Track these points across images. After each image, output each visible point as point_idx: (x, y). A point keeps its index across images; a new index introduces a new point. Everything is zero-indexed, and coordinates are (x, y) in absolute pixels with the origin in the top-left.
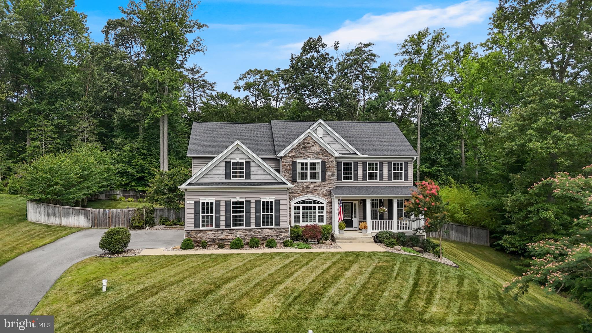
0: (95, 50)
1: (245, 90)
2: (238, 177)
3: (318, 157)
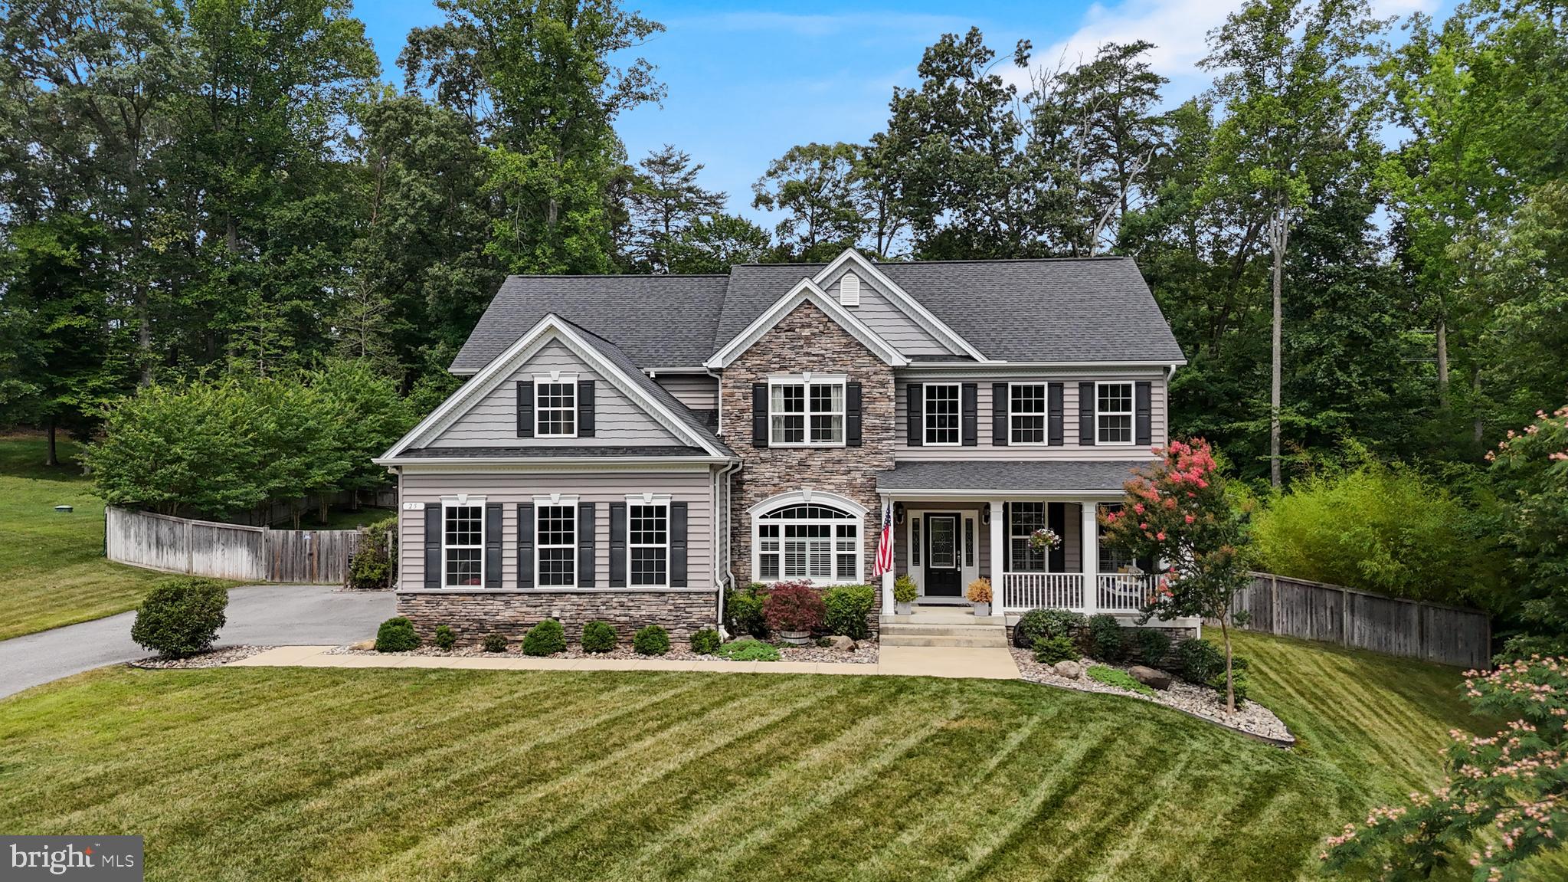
0: (379, 113)
1: (782, 204)
2: (556, 429)
3: (838, 367)
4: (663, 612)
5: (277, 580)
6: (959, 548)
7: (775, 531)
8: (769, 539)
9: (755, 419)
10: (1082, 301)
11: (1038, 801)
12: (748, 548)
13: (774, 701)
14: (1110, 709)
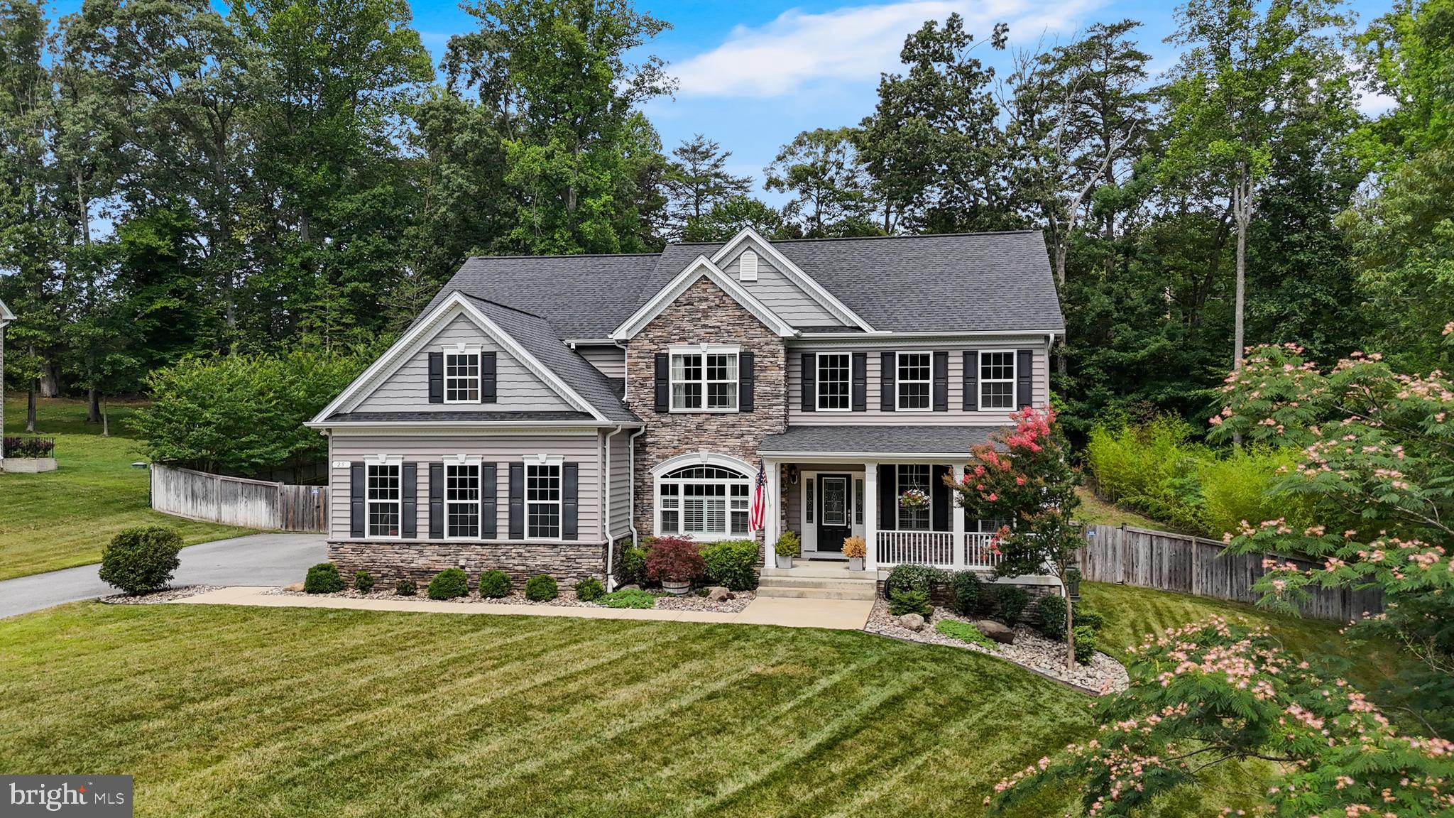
1: (792, 186)
2: (463, 396)
3: (732, 338)
4: (556, 562)
5: (290, 529)
6: (849, 507)
7: (675, 490)
8: (669, 497)
9: (656, 387)
10: (981, 273)
11: (813, 743)
12: (651, 505)
13: (616, 645)
14: (934, 660)
